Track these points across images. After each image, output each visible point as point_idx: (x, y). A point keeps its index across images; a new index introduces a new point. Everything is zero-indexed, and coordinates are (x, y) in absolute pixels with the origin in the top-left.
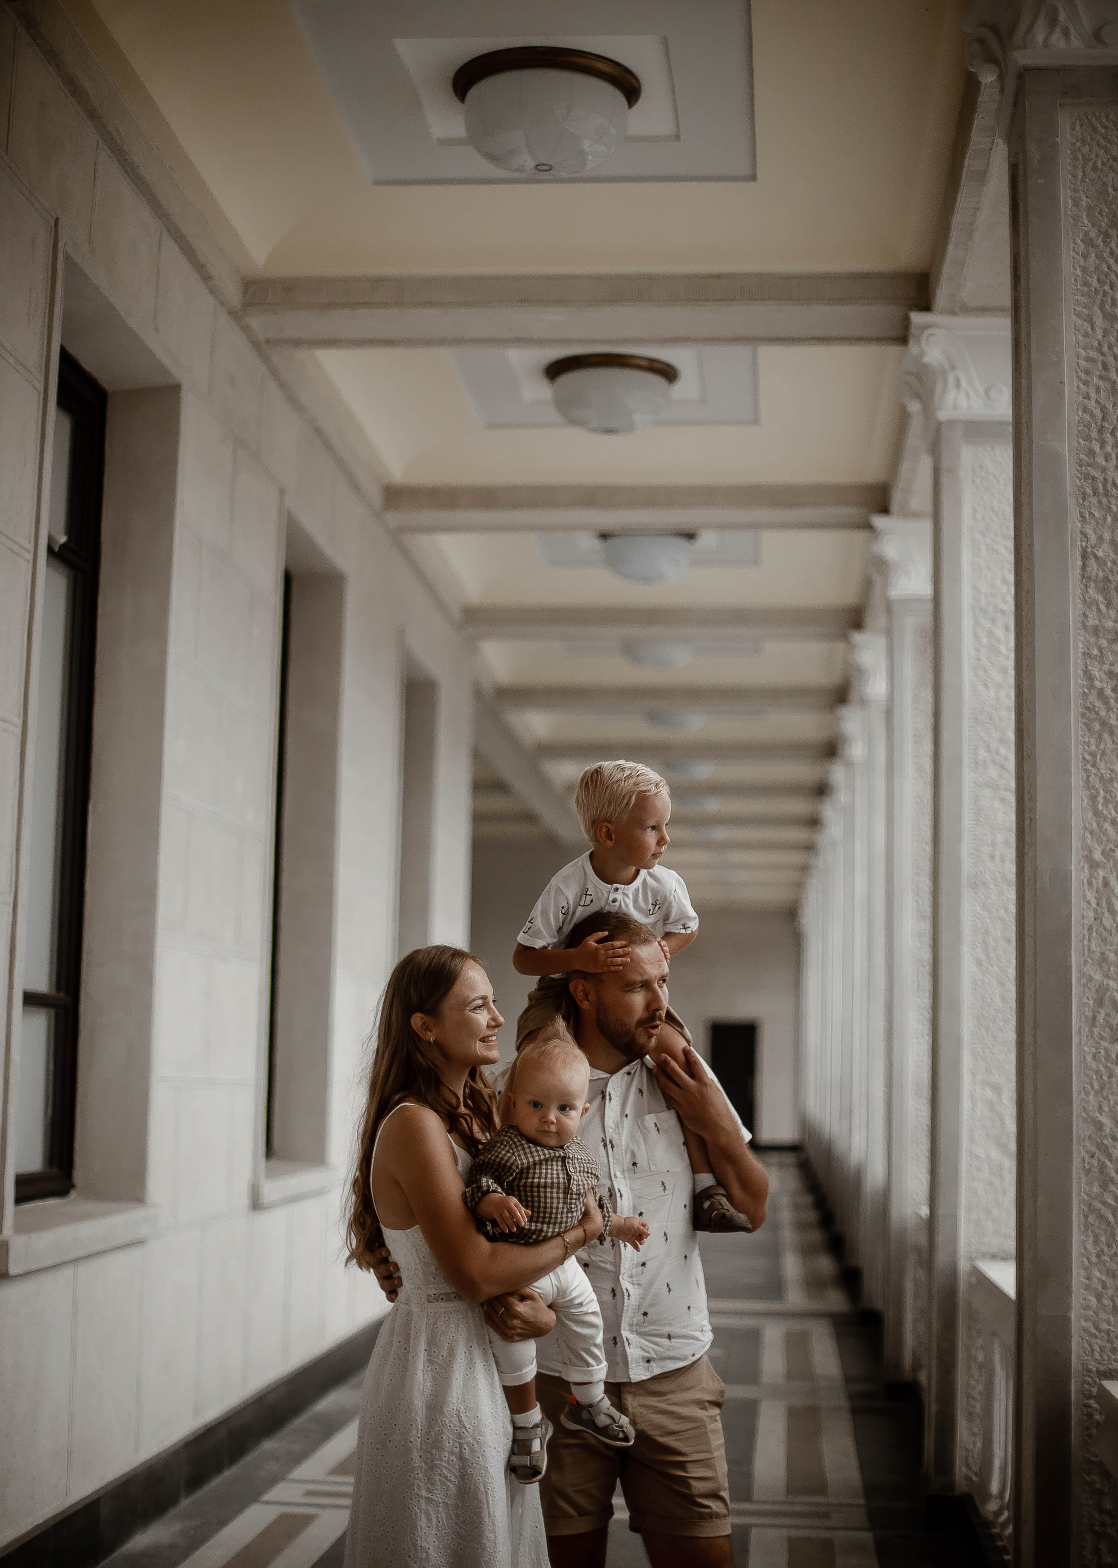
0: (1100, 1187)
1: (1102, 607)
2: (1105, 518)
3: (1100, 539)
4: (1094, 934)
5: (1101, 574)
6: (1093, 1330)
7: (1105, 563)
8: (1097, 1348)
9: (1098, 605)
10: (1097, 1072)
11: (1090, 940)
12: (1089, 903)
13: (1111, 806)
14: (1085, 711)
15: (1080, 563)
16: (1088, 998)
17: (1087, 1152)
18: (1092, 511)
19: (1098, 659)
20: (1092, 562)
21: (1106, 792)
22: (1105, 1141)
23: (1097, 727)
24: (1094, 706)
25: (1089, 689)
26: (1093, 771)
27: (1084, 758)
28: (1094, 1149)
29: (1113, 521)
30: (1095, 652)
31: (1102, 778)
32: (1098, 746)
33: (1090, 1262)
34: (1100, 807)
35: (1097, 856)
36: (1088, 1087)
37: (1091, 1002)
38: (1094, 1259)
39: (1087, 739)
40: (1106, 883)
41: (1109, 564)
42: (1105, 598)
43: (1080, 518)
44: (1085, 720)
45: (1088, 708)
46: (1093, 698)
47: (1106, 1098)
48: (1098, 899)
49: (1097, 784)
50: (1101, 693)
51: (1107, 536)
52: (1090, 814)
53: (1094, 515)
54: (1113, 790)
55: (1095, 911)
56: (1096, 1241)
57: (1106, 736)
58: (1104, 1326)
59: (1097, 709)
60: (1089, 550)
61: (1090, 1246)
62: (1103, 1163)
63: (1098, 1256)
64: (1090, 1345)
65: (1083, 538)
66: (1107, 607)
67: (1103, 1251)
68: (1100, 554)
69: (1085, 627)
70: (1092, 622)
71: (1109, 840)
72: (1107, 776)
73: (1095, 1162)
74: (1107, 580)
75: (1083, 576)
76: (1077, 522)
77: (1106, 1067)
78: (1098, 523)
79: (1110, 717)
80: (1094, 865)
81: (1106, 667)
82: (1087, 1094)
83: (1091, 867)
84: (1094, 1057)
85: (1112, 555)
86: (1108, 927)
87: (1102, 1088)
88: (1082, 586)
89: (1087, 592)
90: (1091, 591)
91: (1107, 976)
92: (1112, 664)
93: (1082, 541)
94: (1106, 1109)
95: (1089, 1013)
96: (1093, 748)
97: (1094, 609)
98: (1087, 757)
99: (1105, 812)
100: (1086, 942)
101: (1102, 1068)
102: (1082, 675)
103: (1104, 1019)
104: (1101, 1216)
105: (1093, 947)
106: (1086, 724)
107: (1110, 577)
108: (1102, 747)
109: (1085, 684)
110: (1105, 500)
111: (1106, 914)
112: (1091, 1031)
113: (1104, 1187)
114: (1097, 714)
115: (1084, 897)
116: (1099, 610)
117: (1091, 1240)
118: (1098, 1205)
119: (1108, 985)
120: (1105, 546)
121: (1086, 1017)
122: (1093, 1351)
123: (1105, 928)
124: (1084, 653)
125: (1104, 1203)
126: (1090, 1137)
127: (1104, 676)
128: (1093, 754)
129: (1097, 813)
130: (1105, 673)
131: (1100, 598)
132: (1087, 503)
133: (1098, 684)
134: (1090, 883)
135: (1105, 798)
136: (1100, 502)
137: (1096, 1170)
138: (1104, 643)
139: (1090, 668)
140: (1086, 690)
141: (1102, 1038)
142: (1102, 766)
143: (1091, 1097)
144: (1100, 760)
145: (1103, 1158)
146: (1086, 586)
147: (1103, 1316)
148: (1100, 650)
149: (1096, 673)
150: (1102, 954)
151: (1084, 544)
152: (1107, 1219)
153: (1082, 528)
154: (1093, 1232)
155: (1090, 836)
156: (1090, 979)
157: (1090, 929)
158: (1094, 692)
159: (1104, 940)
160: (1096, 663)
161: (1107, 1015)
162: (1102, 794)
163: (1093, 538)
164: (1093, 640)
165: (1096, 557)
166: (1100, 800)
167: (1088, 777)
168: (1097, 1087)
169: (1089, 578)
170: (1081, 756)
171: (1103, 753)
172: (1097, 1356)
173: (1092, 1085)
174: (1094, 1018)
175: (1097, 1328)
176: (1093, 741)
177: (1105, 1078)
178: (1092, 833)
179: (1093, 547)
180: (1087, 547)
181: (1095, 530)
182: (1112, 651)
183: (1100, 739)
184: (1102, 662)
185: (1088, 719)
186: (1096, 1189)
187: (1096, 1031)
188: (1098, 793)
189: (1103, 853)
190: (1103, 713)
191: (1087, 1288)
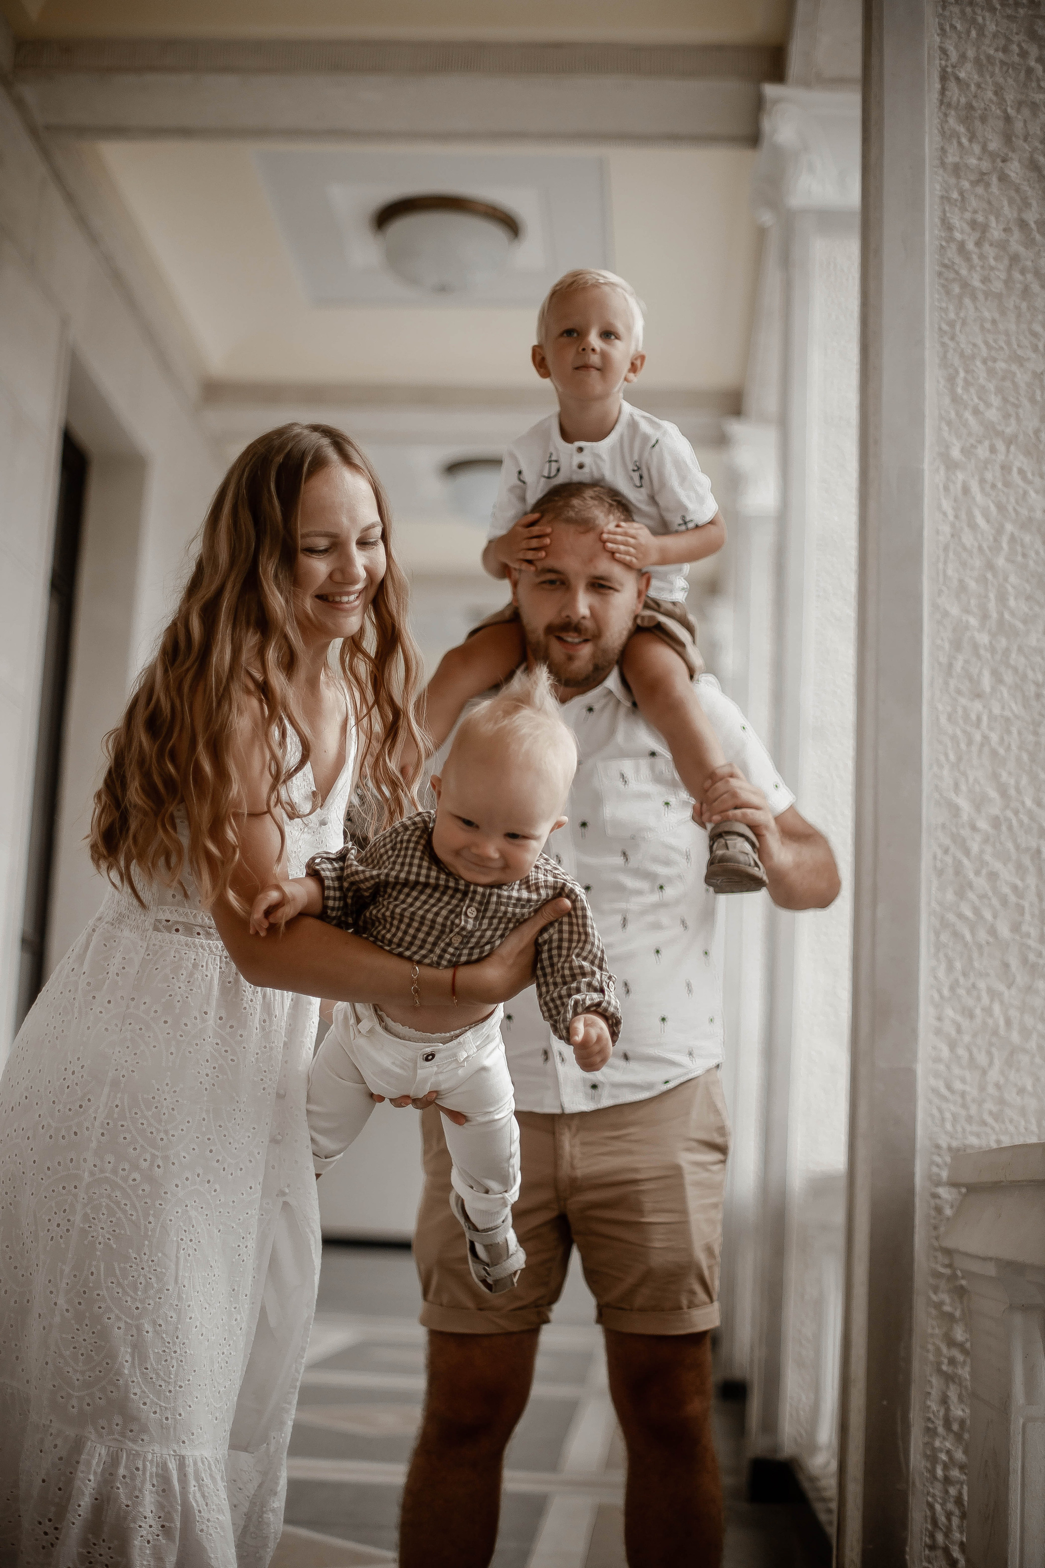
0: (956, 893)
1: (964, 141)
2: (968, 33)
3: (963, 57)
4: (951, 555)
5: (963, 100)
6: (944, 1091)
7: (968, 86)
8: (948, 1115)
9: (959, 138)
10: (954, 738)
11: (945, 563)
12: (945, 514)
13: (972, 390)
14: (943, 270)
15: (938, 86)
16: (942, 640)
17: (940, 846)
18: (954, 23)
19: (958, 204)
20: (952, 85)
21: (967, 372)
22: (962, 832)
23: (956, 289)
24: (953, 263)
25: (947, 242)
26: (951, 344)
27: (940, 329)
28: (947, 841)
29: (978, 35)
30: (955, 195)
31: (962, 355)
32: (957, 314)
33: (942, 997)
34: (959, 391)
35: (956, 453)
36: (942, 758)
37: (947, 646)
38: (946, 992)
39: (944, 305)
40: (966, 490)
41: (973, 88)
42: (968, 130)
43: (939, 31)
44: (942, 281)
45: (945, 266)
46: (952, 252)
47: (964, 774)
48: (956, 510)
49: (957, 361)
50: (962, 248)
51: (971, 54)
52: (947, 400)
53: (955, 28)
54: (976, 370)
55: (953, 526)
56: (950, 968)
57: (967, 301)
58: (958, 1086)
59: (956, 267)
60: (949, 70)
61: (941, 974)
62: (960, 862)
63: (952, 989)
64: (940, 1110)
65: (942, 56)
66: (971, 140)
67: (957, 981)
68: (962, 75)
69: (943, 164)
70: (951, 159)
71: (970, 434)
72: (968, 351)
73: (949, 860)
74: (970, 107)
75: (941, 102)
76: (936, 36)
77: (964, 732)
78: (960, 38)
79: (972, 277)
80: (951, 466)
81: (968, 215)
82: (941, 767)
83: (948, 468)
84: (950, 718)
85: (976, 77)
86: (968, 545)
87: (960, 759)
88: (941, 115)
89: (947, 121)
90: (952, 121)
91: (967, 611)
92: (975, 212)
93: (941, 59)
94: (964, 788)
95: (944, 660)
96: (952, 316)
97: (955, 142)
98: (945, 327)
99: (965, 397)
100: (941, 566)
101: (959, 733)
102: (939, 224)
103: (963, 668)
104: (956, 934)
105: (950, 572)
106: (943, 286)
107: (975, 104)
108: (962, 315)
109: (943, 235)
110: (968, 10)
111: (966, 529)
112: (946, 683)
113: (960, 894)
114: (957, 273)
115: (939, 507)
116: (960, 143)
117: (943, 967)
118: (951, 917)
119: (967, 621)
120: (969, 66)
121: (940, 664)
122: (943, 1120)
123: (965, 548)
124: (942, 197)
125: (961, 916)
126: (944, 826)
127: (967, 228)
128: (952, 324)
129: (955, 399)
130: (968, 223)
131: (962, 129)
132: (947, 13)
133: (958, 235)
134: (946, 489)
135: (966, 380)
136: (963, 12)
137: (950, 871)
138: (966, 185)
139: (948, 215)
140: (944, 244)
141: (959, 692)
142: (962, 338)
143: (946, 772)
144: (961, 331)
145: (960, 855)
146: (946, 115)
147: (956, 1071)
148: (961, 193)
149: (956, 221)
150: (961, 581)
151: (943, 63)
152: (963, 937)
153: (941, 43)
154: (946, 955)
155: (946, 428)
156: (946, 614)
157: (946, 549)
158: (954, 246)
159: (964, 564)
160: (956, 210)
161: (967, 662)
162: (962, 374)
163: (954, 56)
164: (952, 181)
165: (958, 79)
166: (960, 382)
167: (946, 352)
168: (952, 757)
169: (949, 105)
170: (936, 326)
171: (964, 323)
172: (948, 1126)
173: (946, 755)
174: (950, 665)
175: (949, 1087)
176: (951, 307)
177: (963, 746)
178: (949, 423)
179: (954, 67)
180: (946, 66)
181: (956, 47)
182: (976, 196)
183: (960, 306)
184: (963, 209)
185: (946, 279)
186: (950, 896)
187: (953, 683)
188: (957, 372)
189: (963, 450)
190: (964, 272)
191: (938, 1032)
